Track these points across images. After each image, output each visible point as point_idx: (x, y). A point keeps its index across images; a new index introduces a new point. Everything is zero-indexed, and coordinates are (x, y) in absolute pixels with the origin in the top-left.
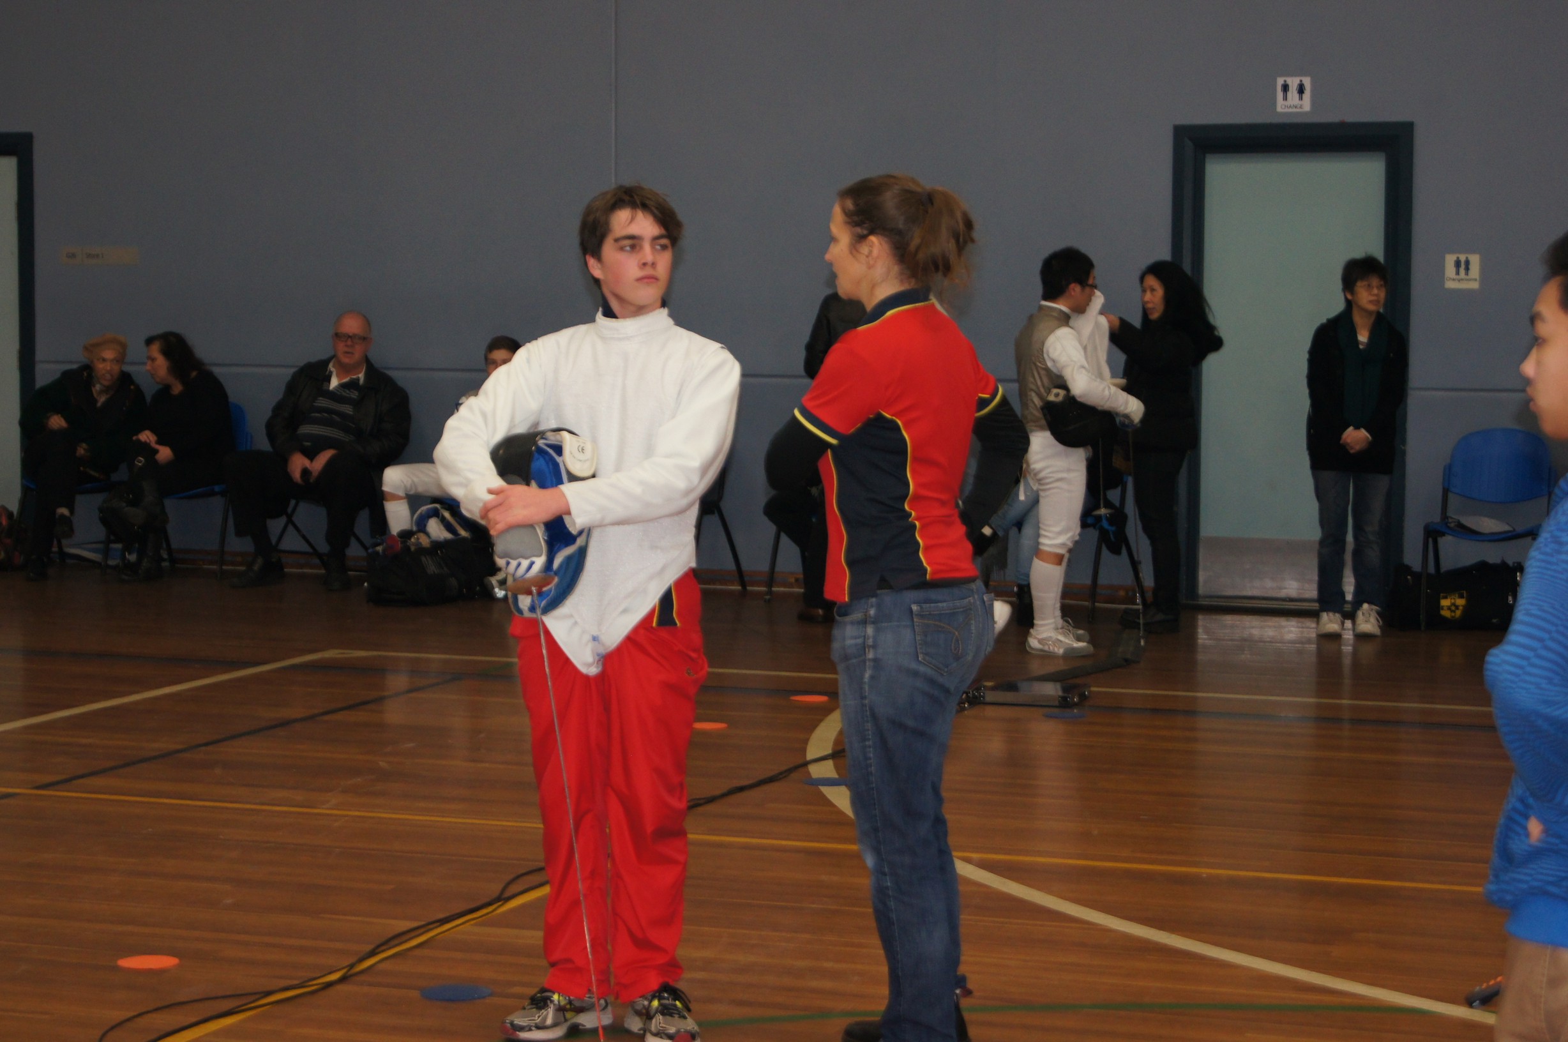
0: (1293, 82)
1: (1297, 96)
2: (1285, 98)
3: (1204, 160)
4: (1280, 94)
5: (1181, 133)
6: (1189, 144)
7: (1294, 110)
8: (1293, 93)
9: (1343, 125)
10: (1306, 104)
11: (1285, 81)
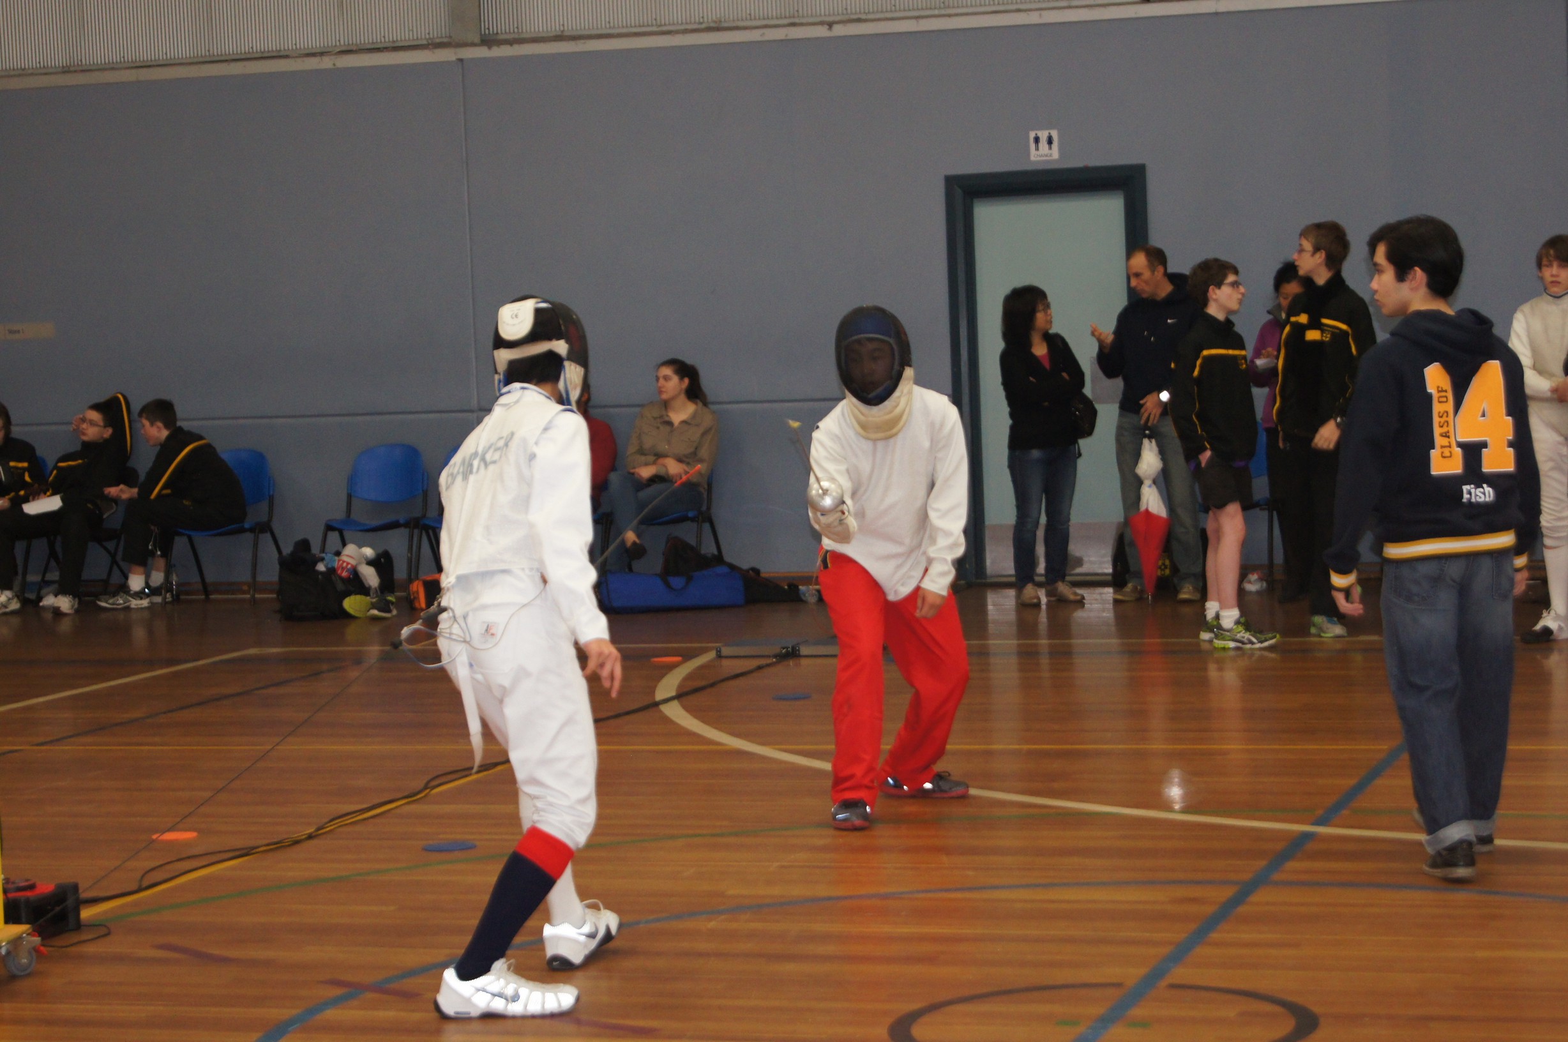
0: (1043, 135)
1: (1047, 146)
2: (1037, 149)
3: (972, 203)
4: (1032, 146)
5: (951, 182)
6: (959, 192)
7: (1045, 158)
9: (1086, 169)
10: (1055, 153)
11: (1036, 134)
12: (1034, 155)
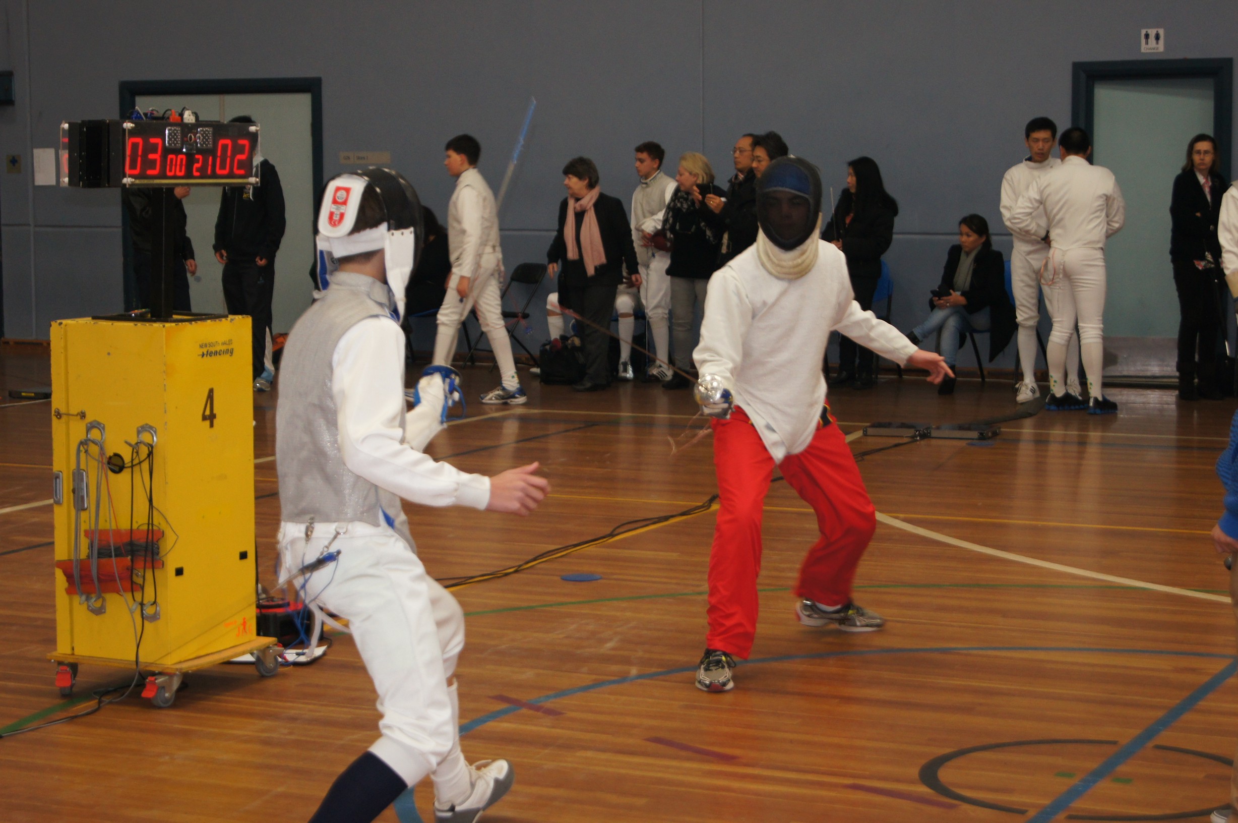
0: (1152, 32)
1: (1154, 42)
2: (1147, 43)
3: (1093, 85)
4: (1143, 41)
5: (1078, 67)
6: (1083, 76)
7: (1153, 51)
8: (1152, 39)
9: (1185, 61)
10: (1161, 47)
11: (1147, 32)
12: (1144, 48)
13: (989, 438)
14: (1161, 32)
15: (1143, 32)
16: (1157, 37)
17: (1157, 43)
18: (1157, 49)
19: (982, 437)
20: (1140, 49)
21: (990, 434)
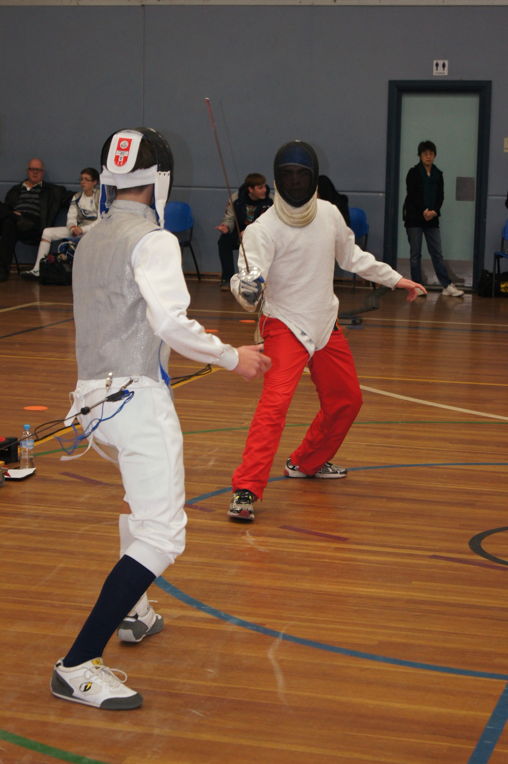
0: (441, 63)
1: (442, 68)
2: (437, 69)
3: (402, 95)
4: (435, 68)
5: (392, 84)
6: (395, 89)
7: (440, 75)
8: (440, 67)
9: (460, 82)
10: (446, 72)
12: (435, 73)
13: (358, 324)
14: (446, 62)
15: (435, 62)
16: (444, 66)
17: (444, 70)
18: (444, 73)
19: (354, 323)
20: (433, 72)
21: (359, 321)
